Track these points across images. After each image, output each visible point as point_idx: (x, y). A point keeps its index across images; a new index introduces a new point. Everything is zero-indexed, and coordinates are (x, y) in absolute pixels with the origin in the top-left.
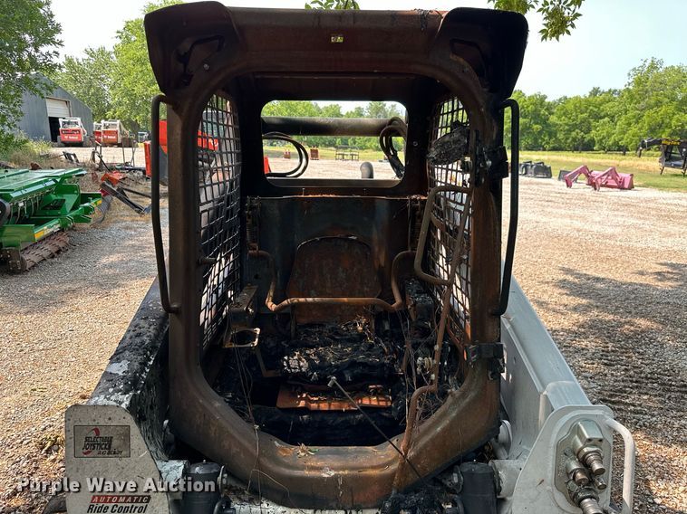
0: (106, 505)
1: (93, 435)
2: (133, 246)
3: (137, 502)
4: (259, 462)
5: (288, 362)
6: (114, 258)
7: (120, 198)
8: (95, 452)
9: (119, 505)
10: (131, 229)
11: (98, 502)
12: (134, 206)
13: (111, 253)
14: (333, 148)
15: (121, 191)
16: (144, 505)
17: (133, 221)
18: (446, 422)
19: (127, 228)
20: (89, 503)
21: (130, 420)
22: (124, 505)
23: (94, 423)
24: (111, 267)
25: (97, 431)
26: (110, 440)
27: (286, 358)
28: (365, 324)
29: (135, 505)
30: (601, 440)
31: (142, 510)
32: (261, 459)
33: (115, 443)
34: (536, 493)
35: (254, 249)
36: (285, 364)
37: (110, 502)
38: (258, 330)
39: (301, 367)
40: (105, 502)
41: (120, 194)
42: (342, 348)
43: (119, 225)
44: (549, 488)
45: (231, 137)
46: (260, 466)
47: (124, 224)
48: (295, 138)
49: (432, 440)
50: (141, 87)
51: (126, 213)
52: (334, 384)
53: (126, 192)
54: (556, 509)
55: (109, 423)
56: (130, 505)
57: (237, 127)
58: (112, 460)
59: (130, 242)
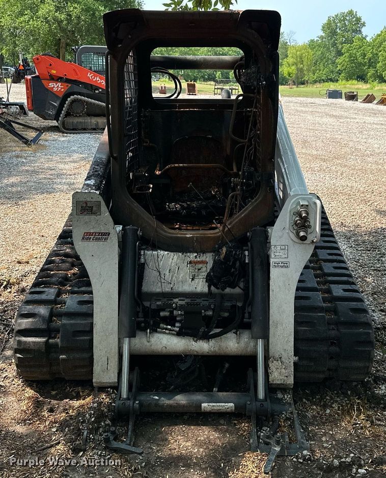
0: (90, 237)
1: (84, 205)
2: (27, 171)
3: (104, 235)
4: (156, 229)
5: (168, 205)
6: (13, 180)
7: (8, 130)
8: (86, 213)
9: (96, 237)
10: (21, 157)
11: (87, 235)
12: (21, 138)
13: (9, 176)
14: (213, 83)
15: (9, 123)
16: (107, 237)
17: (21, 151)
18: (247, 212)
19: (17, 157)
20: (82, 236)
21: (100, 199)
22: (98, 237)
23: (85, 200)
24: (13, 186)
25: (86, 203)
26: (92, 208)
27: (168, 204)
28: (217, 191)
29: (103, 237)
30: (307, 205)
31: (106, 239)
32: (158, 229)
33: (94, 209)
34: (282, 234)
35: (147, 143)
36: (167, 207)
37: (92, 235)
38: (151, 186)
39: (176, 208)
40: (90, 235)
41: (8, 127)
42: (201, 203)
43: (10, 154)
44: (287, 231)
45: (132, 71)
46: (157, 231)
47: (14, 153)
48: (171, 71)
49: (240, 220)
50: (8, 18)
51: (13, 144)
52: (191, 186)
53: (14, 125)
54: (292, 242)
55: (92, 200)
56: (101, 237)
57: (136, 64)
58: (93, 217)
59: (24, 168)
